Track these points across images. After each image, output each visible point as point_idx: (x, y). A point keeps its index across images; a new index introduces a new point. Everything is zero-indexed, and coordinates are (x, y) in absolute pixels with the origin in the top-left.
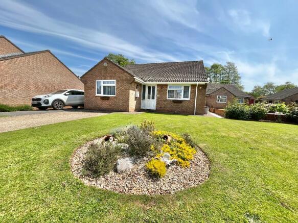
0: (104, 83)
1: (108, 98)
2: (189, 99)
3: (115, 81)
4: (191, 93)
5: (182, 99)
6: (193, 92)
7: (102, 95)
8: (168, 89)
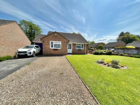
0: (55, 43)
1: (57, 50)
2: (83, 49)
3: (61, 42)
4: (84, 47)
5: (81, 49)
6: (85, 47)
7: (54, 48)
8: (76, 45)
